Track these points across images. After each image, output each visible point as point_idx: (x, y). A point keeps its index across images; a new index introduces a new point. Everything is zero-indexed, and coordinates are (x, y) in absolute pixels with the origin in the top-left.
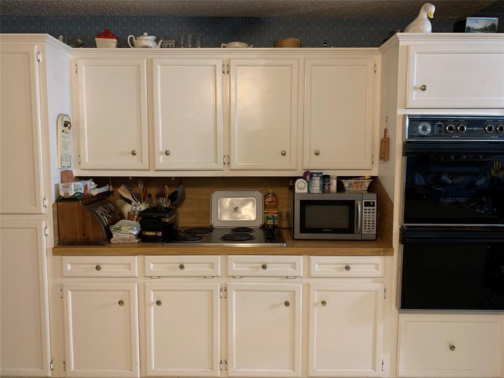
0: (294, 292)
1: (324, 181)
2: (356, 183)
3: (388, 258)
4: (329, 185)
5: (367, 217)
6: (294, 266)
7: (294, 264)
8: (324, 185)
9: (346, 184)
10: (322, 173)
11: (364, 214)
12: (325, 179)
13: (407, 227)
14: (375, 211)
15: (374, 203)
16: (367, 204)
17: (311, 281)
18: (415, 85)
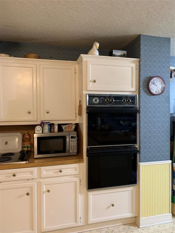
0: (32, 187)
1: (51, 127)
2: (68, 127)
3: (81, 164)
4: (54, 128)
5: (72, 144)
6: (32, 173)
7: (32, 172)
8: (51, 129)
9: (64, 127)
10: (49, 122)
11: (70, 142)
12: (51, 125)
13: (90, 148)
14: (76, 141)
15: (75, 136)
16: (72, 137)
17: (41, 180)
18: (91, 79)
